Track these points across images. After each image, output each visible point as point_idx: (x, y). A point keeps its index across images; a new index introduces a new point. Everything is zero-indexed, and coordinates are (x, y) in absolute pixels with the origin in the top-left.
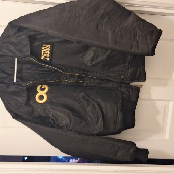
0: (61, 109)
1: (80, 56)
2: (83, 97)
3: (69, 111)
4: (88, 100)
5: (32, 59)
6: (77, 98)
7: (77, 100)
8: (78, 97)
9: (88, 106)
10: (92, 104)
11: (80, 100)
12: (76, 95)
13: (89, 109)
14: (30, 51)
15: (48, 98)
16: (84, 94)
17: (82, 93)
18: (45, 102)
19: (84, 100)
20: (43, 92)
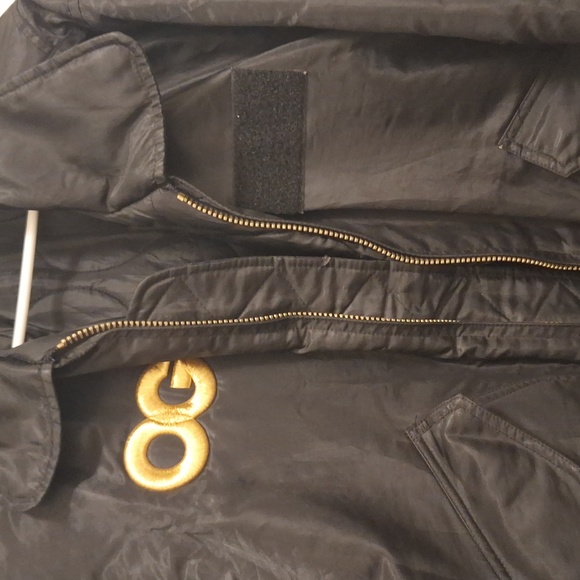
0: (304, 527)
1: (494, 123)
2: (469, 430)
3: (372, 546)
4: (512, 450)
5: (180, 198)
6: (417, 444)
7: (425, 455)
8: (427, 436)
9: (511, 499)
10: (541, 476)
11: (444, 450)
12: (410, 419)
13: (526, 517)
14: (161, 148)
15: (213, 454)
16: (469, 404)
17: (459, 400)
18: (191, 481)
19: (474, 454)
20: (182, 410)
